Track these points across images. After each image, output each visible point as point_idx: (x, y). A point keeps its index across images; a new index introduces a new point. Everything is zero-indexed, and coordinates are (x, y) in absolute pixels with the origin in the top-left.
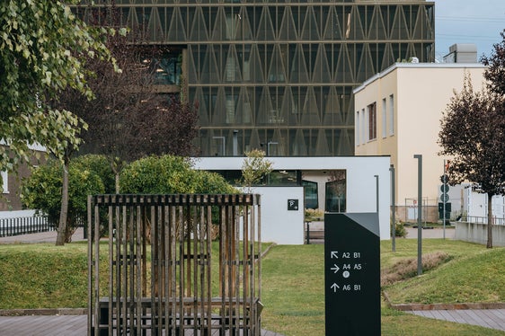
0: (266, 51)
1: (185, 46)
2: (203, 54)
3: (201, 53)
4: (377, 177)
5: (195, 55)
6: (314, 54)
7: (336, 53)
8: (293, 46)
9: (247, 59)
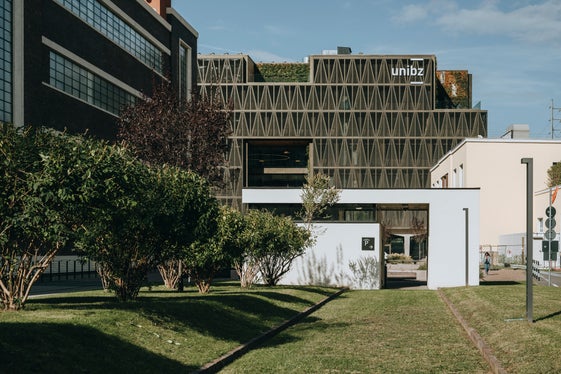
0: (368, 145)
1: (311, 141)
2: (324, 146)
3: (322, 145)
4: (466, 210)
5: (318, 146)
6: (402, 146)
7: (418, 146)
8: (387, 141)
9: (355, 149)
